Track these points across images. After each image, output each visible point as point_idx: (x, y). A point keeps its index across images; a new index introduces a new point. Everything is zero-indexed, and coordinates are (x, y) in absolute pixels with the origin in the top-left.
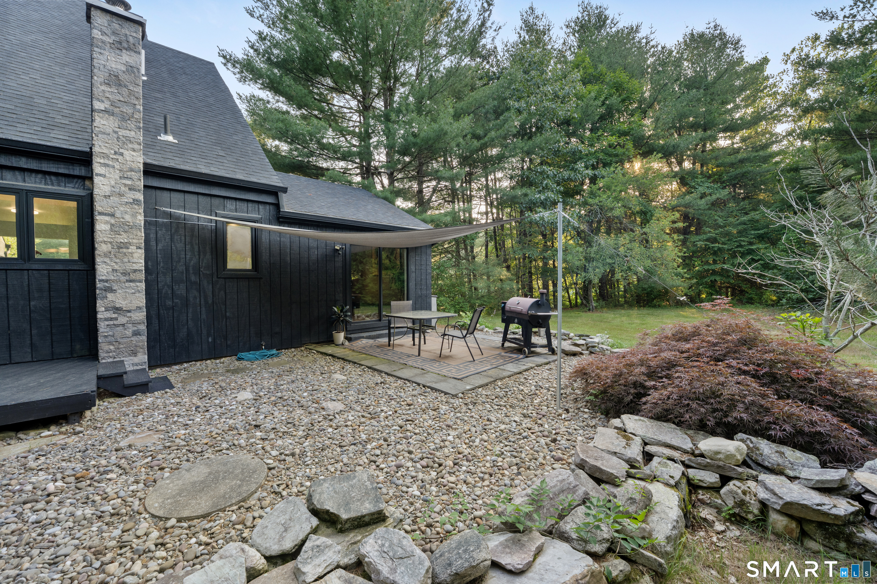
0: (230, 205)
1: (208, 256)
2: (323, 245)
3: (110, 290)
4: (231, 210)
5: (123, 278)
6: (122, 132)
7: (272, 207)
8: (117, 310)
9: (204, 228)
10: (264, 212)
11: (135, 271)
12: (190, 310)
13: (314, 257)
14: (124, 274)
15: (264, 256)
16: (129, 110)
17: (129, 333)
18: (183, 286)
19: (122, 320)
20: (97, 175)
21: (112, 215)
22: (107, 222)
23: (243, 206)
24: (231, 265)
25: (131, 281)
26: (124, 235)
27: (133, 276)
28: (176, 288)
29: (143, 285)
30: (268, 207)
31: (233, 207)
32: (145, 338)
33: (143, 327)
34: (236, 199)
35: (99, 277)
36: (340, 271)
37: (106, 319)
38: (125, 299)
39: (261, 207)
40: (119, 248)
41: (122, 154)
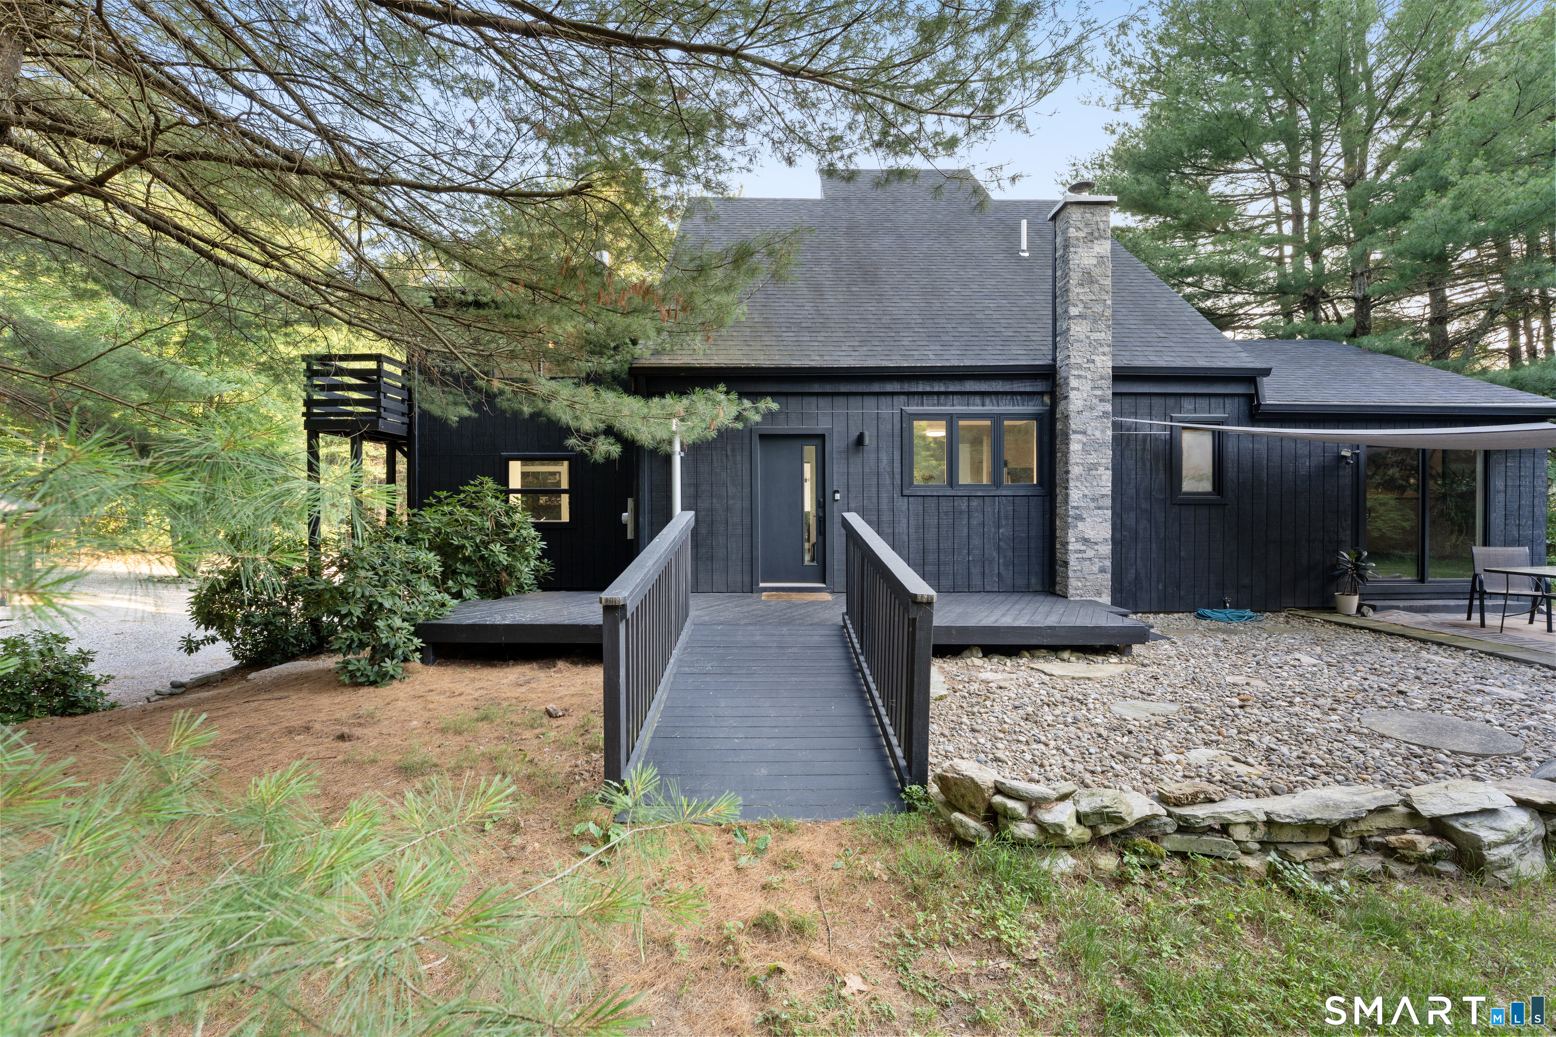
0: (1187, 404)
1: (1162, 475)
2: (1319, 451)
3: (1080, 518)
4: (1188, 411)
5: (1092, 505)
6: (1094, 336)
7: (1242, 400)
8: (1086, 541)
9: (1156, 438)
10: (1232, 407)
11: (1103, 496)
12: (1140, 546)
13: (1303, 471)
14: (1093, 500)
15: (1231, 472)
16: (1098, 308)
17: (1095, 569)
18: (1132, 515)
19: (1090, 553)
20: (1073, 389)
21: (1084, 433)
22: (1079, 441)
23: (1203, 403)
24: (1188, 486)
25: (1099, 508)
26: (1094, 455)
27: (1101, 503)
28: (1125, 516)
29: (1109, 513)
30: (1236, 400)
31: (1191, 407)
32: (1109, 576)
33: (1108, 563)
34: (1195, 395)
35: (1072, 503)
36: (1348, 492)
37: (1076, 552)
38: (1093, 528)
39: (1228, 401)
40: (1090, 470)
41: (1093, 361)
